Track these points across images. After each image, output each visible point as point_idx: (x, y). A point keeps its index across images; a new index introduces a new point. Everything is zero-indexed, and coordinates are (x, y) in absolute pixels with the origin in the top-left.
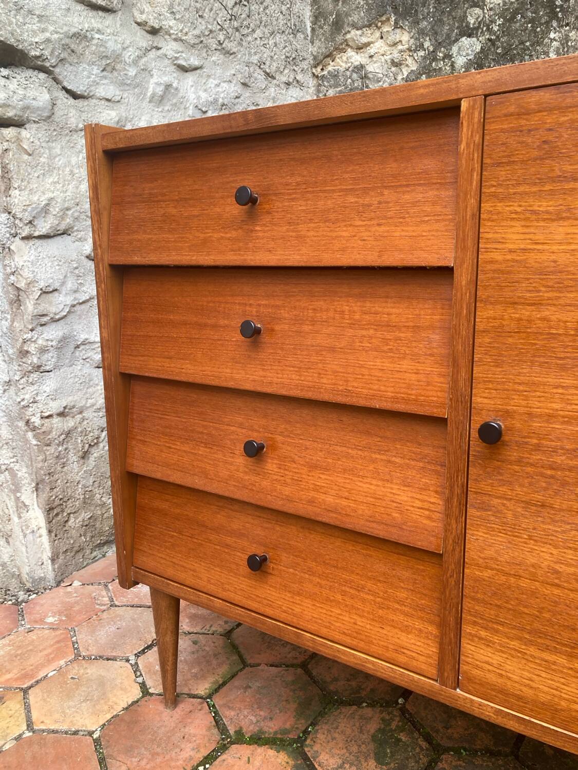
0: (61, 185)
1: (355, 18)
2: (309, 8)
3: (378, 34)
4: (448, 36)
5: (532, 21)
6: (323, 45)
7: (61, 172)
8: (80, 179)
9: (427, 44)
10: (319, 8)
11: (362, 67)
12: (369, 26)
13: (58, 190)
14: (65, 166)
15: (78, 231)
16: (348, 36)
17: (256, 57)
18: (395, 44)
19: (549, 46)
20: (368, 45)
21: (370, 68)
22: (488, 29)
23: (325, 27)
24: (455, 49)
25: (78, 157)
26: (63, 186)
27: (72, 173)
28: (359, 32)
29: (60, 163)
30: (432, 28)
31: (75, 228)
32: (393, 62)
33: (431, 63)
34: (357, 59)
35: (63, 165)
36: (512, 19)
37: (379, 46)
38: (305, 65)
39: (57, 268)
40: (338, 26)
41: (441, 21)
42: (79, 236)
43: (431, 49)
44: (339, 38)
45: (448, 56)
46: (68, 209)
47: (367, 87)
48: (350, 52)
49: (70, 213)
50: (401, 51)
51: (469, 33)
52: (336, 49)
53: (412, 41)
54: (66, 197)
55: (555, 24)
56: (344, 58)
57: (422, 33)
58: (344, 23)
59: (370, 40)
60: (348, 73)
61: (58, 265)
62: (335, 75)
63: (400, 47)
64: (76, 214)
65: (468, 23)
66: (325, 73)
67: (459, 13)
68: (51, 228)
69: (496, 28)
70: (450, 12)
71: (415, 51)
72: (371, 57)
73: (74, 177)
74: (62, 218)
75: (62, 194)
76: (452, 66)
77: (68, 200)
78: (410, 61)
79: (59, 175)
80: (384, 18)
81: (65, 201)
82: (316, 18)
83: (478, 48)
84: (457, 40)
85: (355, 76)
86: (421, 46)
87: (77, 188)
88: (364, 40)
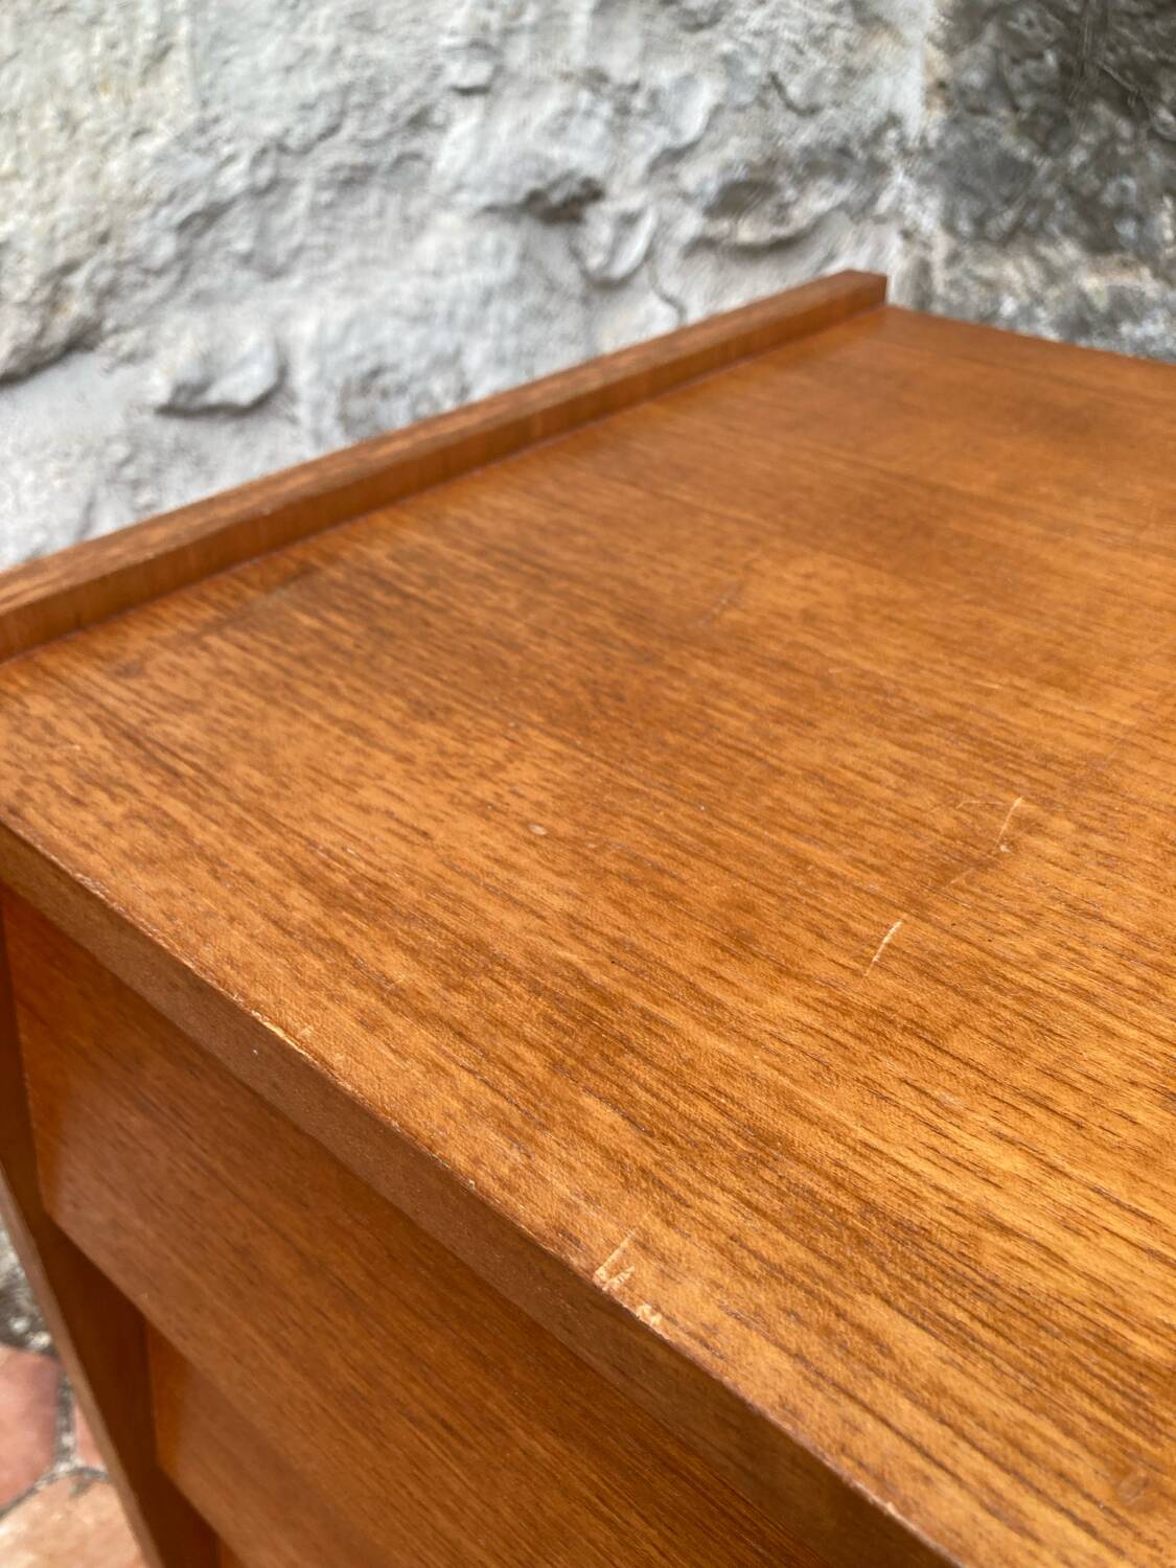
0: (29, 184)
7: (23, 128)
8: (103, 140)
13: (20, 206)
14: (39, 101)
15: (116, 330)
25: (88, 44)
26: (40, 184)
27: (68, 122)
29: (17, 90)
31: (109, 324)
35: (30, 98)
39: (58, 484)
42: (126, 348)
46: (69, 268)
49: (78, 279)
54: (53, 228)
61: (61, 474)
64: (103, 278)
68: (16, 351)
73: (81, 135)
74: (53, 305)
75: (37, 221)
77: (66, 237)
79: (19, 140)
81: (51, 244)
87: (94, 177)
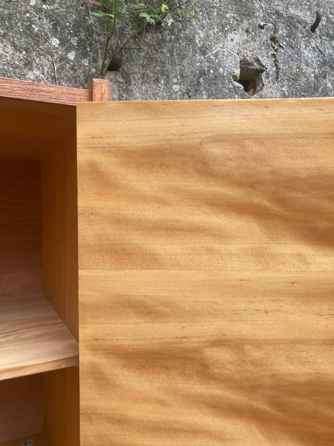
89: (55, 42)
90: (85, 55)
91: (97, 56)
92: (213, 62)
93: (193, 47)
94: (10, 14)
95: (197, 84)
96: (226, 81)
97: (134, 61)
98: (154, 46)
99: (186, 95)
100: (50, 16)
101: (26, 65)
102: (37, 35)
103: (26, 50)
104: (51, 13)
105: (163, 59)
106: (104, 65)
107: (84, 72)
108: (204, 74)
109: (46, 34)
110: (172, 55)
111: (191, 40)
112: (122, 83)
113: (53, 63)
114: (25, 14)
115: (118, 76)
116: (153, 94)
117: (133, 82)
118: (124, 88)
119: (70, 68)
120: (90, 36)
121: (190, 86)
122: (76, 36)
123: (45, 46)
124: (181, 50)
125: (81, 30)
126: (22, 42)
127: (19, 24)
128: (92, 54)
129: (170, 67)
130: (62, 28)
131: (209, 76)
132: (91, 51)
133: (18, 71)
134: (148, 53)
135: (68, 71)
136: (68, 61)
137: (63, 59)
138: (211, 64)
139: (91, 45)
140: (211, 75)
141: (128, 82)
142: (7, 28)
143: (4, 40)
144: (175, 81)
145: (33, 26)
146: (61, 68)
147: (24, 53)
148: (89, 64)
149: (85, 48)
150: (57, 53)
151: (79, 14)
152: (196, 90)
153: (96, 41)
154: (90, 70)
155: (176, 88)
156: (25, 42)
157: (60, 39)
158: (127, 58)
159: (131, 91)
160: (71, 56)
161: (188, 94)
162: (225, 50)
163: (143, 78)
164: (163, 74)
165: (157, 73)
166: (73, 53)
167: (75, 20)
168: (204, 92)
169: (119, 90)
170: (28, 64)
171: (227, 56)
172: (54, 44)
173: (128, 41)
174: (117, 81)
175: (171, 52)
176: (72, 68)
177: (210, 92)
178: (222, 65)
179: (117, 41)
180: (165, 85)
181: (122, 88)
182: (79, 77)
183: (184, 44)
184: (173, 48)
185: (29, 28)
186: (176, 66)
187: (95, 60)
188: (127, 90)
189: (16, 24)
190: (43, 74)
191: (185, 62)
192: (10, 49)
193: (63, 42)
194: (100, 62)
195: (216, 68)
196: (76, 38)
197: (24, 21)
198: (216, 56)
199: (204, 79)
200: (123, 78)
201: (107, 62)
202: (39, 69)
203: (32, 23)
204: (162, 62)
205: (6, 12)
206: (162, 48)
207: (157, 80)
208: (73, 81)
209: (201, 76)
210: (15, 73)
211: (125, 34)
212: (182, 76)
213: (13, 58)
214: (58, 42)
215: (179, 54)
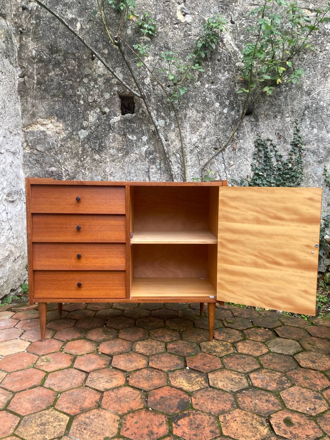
1: (41, 114)
2: (20, 106)
3: (50, 122)
4: (77, 128)
5: (104, 129)
6: (27, 121)
9: (69, 129)
10: (25, 107)
11: (44, 131)
12: (47, 118)
16: (38, 120)
17: (7, 126)
18: (57, 126)
19: (110, 137)
20: (46, 124)
21: (48, 132)
22: (90, 129)
23: (28, 115)
24: (79, 133)
28: (43, 120)
30: (71, 124)
32: (57, 132)
33: (71, 136)
34: (42, 128)
36: (98, 127)
37: (50, 126)
38: (20, 127)
40: (33, 115)
41: (74, 122)
43: (71, 131)
44: (34, 120)
45: (77, 134)
47: (47, 139)
48: (39, 126)
50: (60, 129)
51: (84, 129)
52: (33, 123)
53: (64, 127)
55: (111, 131)
56: (36, 127)
57: (67, 125)
58: (36, 115)
59: (47, 123)
60: (38, 133)
62: (33, 133)
63: (59, 128)
65: (83, 126)
66: (28, 131)
67: (80, 121)
69: (93, 129)
70: (77, 121)
71: (65, 130)
72: (48, 129)
76: (79, 137)
78: (63, 133)
80: (52, 117)
82: (23, 111)
83: (87, 134)
84: (80, 130)
85: (41, 134)
86: (68, 129)
88: (45, 123)
89: (217, 105)
90: (233, 109)
91: (240, 109)
92: (315, 99)
93: (301, 92)
94: (195, 95)
95: (303, 115)
96: (325, 110)
97: (261, 107)
98: (275, 96)
99: (294, 123)
100: (215, 92)
101: (202, 119)
102: (208, 103)
103: (203, 112)
104: (216, 90)
105: (280, 104)
106: (243, 113)
107: (232, 119)
108: (309, 108)
109: (213, 102)
110: (286, 100)
111: (299, 88)
112: (254, 121)
113: (216, 116)
114: (203, 92)
115: (251, 118)
116: (273, 126)
117: (260, 120)
118: (255, 124)
119: (224, 117)
120: (236, 98)
121: (297, 117)
122: (229, 99)
123: (212, 108)
124: (293, 95)
125: (232, 95)
126: (200, 108)
127: (200, 99)
128: (236, 108)
129: (284, 107)
130: (221, 97)
131: (312, 109)
132: (236, 106)
133: (198, 123)
134: (270, 101)
135: (223, 119)
136: (223, 114)
137: (221, 113)
138: (314, 101)
139: (236, 103)
140: (314, 108)
141: (257, 120)
142: (194, 102)
143: (192, 109)
144: (287, 115)
145: (207, 98)
146: (220, 118)
147: (202, 113)
148: (235, 113)
149: (233, 105)
150: (218, 111)
151: (230, 87)
152: (302, 119)
153: (239, 100)
154: (235, 117)
155: (288, 120)
156: (202, 108)
157: (220, 103)
158: (257, 107)
159: (259, 125)
160: (225, 111)
161: (296, 122)
162: (325, 89)
163: (266, 117)
164: (279, 112)
165: (275, 112)
166: (226, 109)
167: (228, 91)
168: (307, 120)
169: (251, 126)
170: (203, 119)
171: (327, 93)
172: (216, 106)
173: (258, 97)
174: (251, 121)
175: (286, 98)
176: (226, 117)
177: (312, 119)
178: (323, 100)
179: (252, 98)
180: (281, 119)
181: (253, 124)
182: (229, 122)
183: (295, 91)
184: (287, 95)
185: (205, 100)
186: (288, 106)
187: (238, 111)
188: (256, 125)
189: (198, 99)
190: (210, 123)
191: (295, 103)
192: (195, 113)
193: (221, 104)
194: (241, 112)
195: (317, 103)
196: (228, 101)
197: (202, 97)
198: (318, 94)
199: (308, 111)
200: (254, 118)
201: (245, 111)
202: (208, 121)
203: (206, 97)
204: (279, 105)
205: (194, 94)
206: (280, 96)
207: (276, 116)
208: (226, 125)
209: (306, 110)
210: (197, 125)
211: (257, 93)
212: (292, 112)
213: (196, 117)
214: (219, 104)
215: (291, 99)
